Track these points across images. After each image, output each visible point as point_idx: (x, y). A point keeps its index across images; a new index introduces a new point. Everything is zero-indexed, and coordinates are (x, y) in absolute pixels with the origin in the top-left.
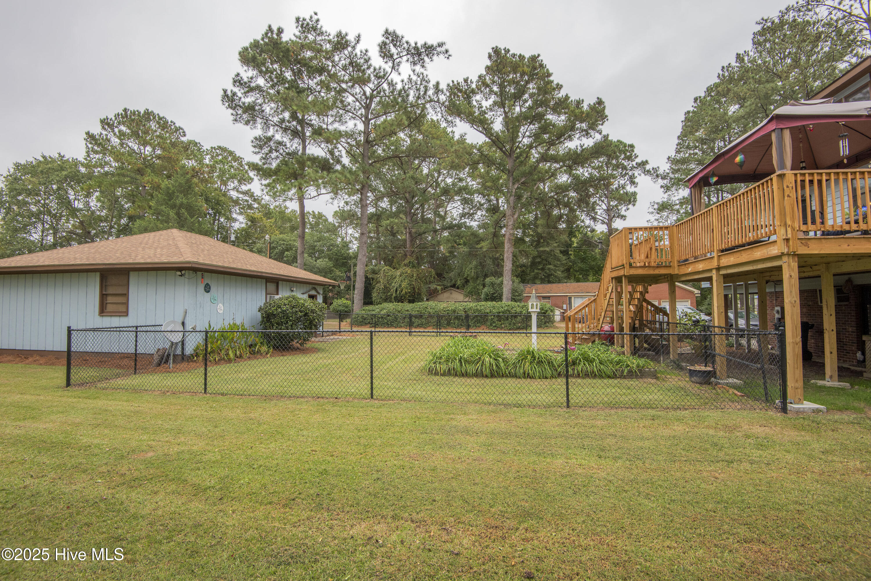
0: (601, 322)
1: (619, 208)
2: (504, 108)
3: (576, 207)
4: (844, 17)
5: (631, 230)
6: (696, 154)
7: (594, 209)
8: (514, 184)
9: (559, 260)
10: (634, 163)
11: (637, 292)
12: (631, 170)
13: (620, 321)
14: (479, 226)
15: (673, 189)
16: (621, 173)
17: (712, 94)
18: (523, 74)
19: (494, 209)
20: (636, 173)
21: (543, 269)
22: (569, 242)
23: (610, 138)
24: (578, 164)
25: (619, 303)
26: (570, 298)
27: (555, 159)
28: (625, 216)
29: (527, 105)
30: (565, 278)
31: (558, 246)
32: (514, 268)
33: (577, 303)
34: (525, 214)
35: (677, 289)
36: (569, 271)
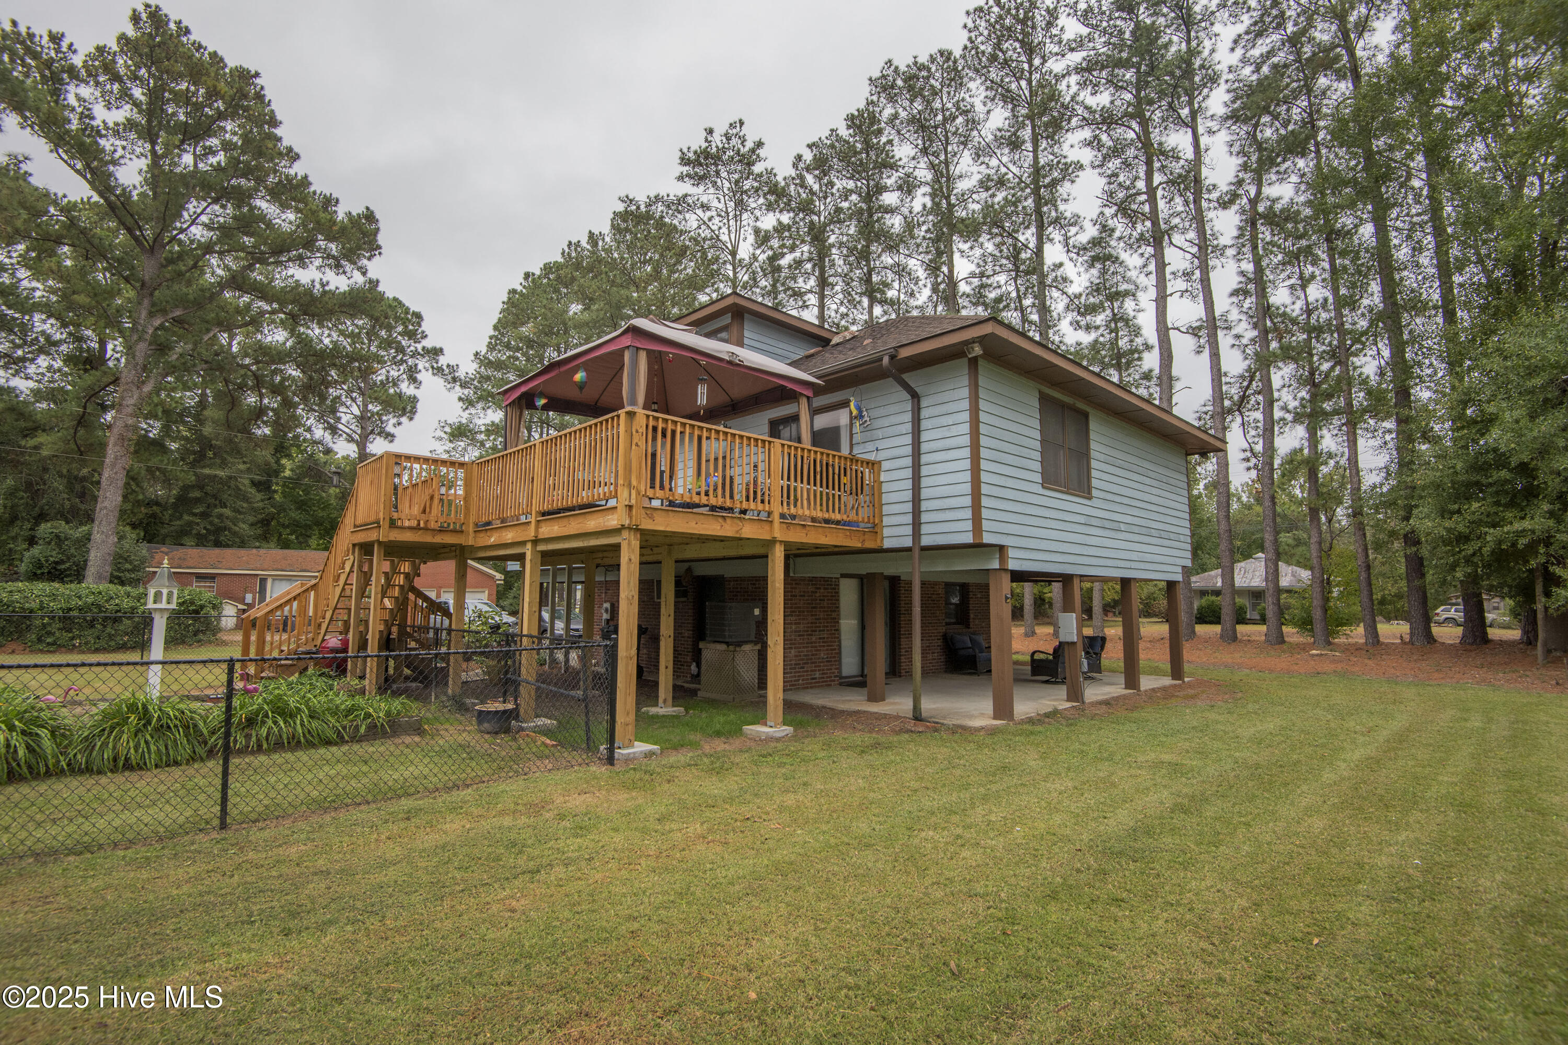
0: (323, 631)
1: (384, 418)
2: (153, 143)
3: (297, 399)
4: (712, 238)
5: (398, 458)
6: (517, 359)
7: (334, 411)
8: (151, 315)
9: (246, 499)
10: (419, 346)
11: (400, 573)
12: (412, 357)
13: (362, 628)
14: (36, 393)
15: (480, 405)
16: (394, 357)
17: (551, 277)
18: (212, 94)
19: (88, 361)
20: (422, 364)
21: (204, 515)
22: (275, 466)
23: (380, 288)
24: (313, 316)
25: (362, 593)
26: (263, 581)
27: (262, 291)
28: (393, 436)
29: (213, 160)
30: (257, 538)
31: (249, 470)
32: (128, 506)
33: (277, 591)
34: (174, 389)
35: (469, 570)
36: (268, 524)
